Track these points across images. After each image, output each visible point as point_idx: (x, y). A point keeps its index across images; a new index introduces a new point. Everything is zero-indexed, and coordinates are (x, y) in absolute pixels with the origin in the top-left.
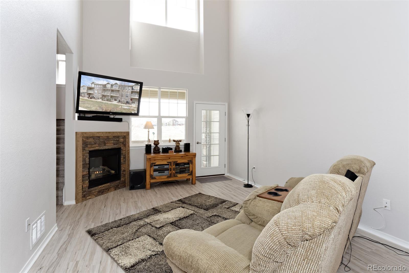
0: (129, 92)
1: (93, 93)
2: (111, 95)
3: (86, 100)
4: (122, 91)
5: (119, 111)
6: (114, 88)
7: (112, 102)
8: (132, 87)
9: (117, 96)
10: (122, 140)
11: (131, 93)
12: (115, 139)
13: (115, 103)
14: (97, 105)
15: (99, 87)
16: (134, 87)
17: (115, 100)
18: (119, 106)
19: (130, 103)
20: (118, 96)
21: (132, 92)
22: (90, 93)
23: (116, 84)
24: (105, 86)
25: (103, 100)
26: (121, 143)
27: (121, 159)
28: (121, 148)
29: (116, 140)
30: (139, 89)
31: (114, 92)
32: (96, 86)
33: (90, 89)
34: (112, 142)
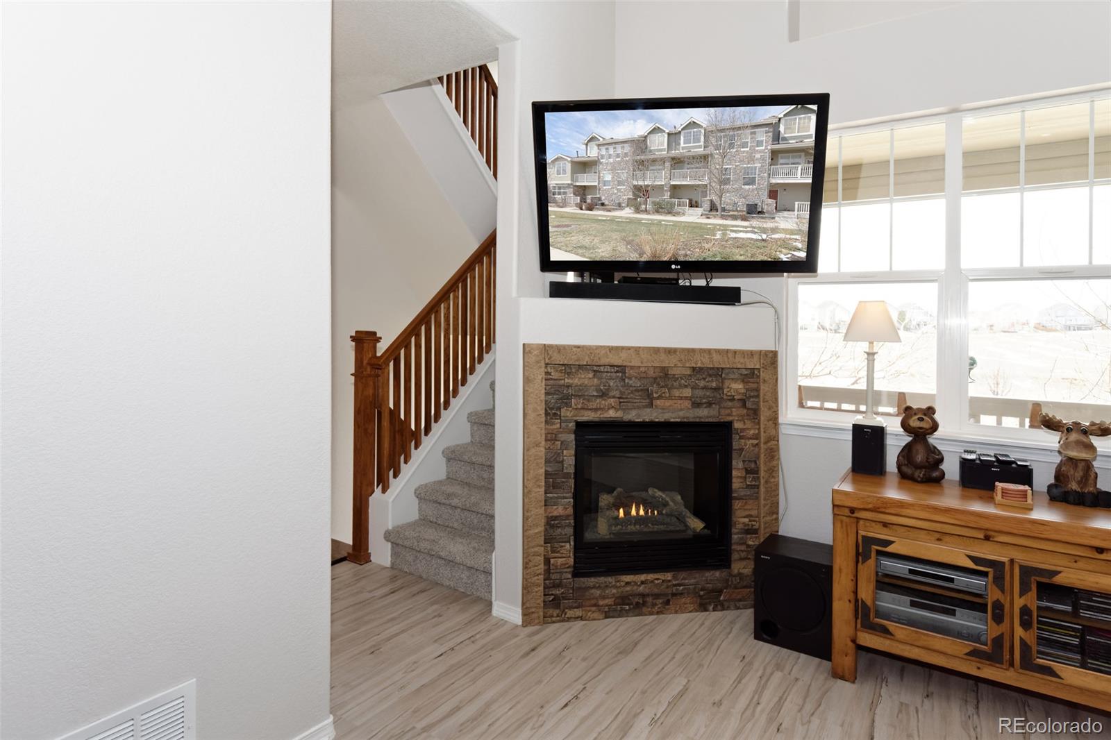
0: (758, 156)
1: (596, 184)
2: (673, 183)
3: (573, 217)
4: (724, 156)
5: (714, 256)
6: (684, 147)
7: (678, 214)
8: (774, 127)
9: (699, 185)
10: (738, 387)
11: (768, 160)
12: (702, 383)
13: (693, 216)
14: (616, 236)
15: (618, 156)
16: (782, 128)
17: (691, 206)
18: (715, 228)
19: (768, 212)
20: (706, 185)
21: (775, 155)
22: (585, 186)
23: (693, 124)
24: (640, 144)
25: (638, 210)
26: (733, 400)
27: (734, 473)
28: (730, 424)
29: (705, 388)
30: (813, 131)
31: (686, 166)
32: (603, 152)
33: (583, 166)
34: (687, 392)
